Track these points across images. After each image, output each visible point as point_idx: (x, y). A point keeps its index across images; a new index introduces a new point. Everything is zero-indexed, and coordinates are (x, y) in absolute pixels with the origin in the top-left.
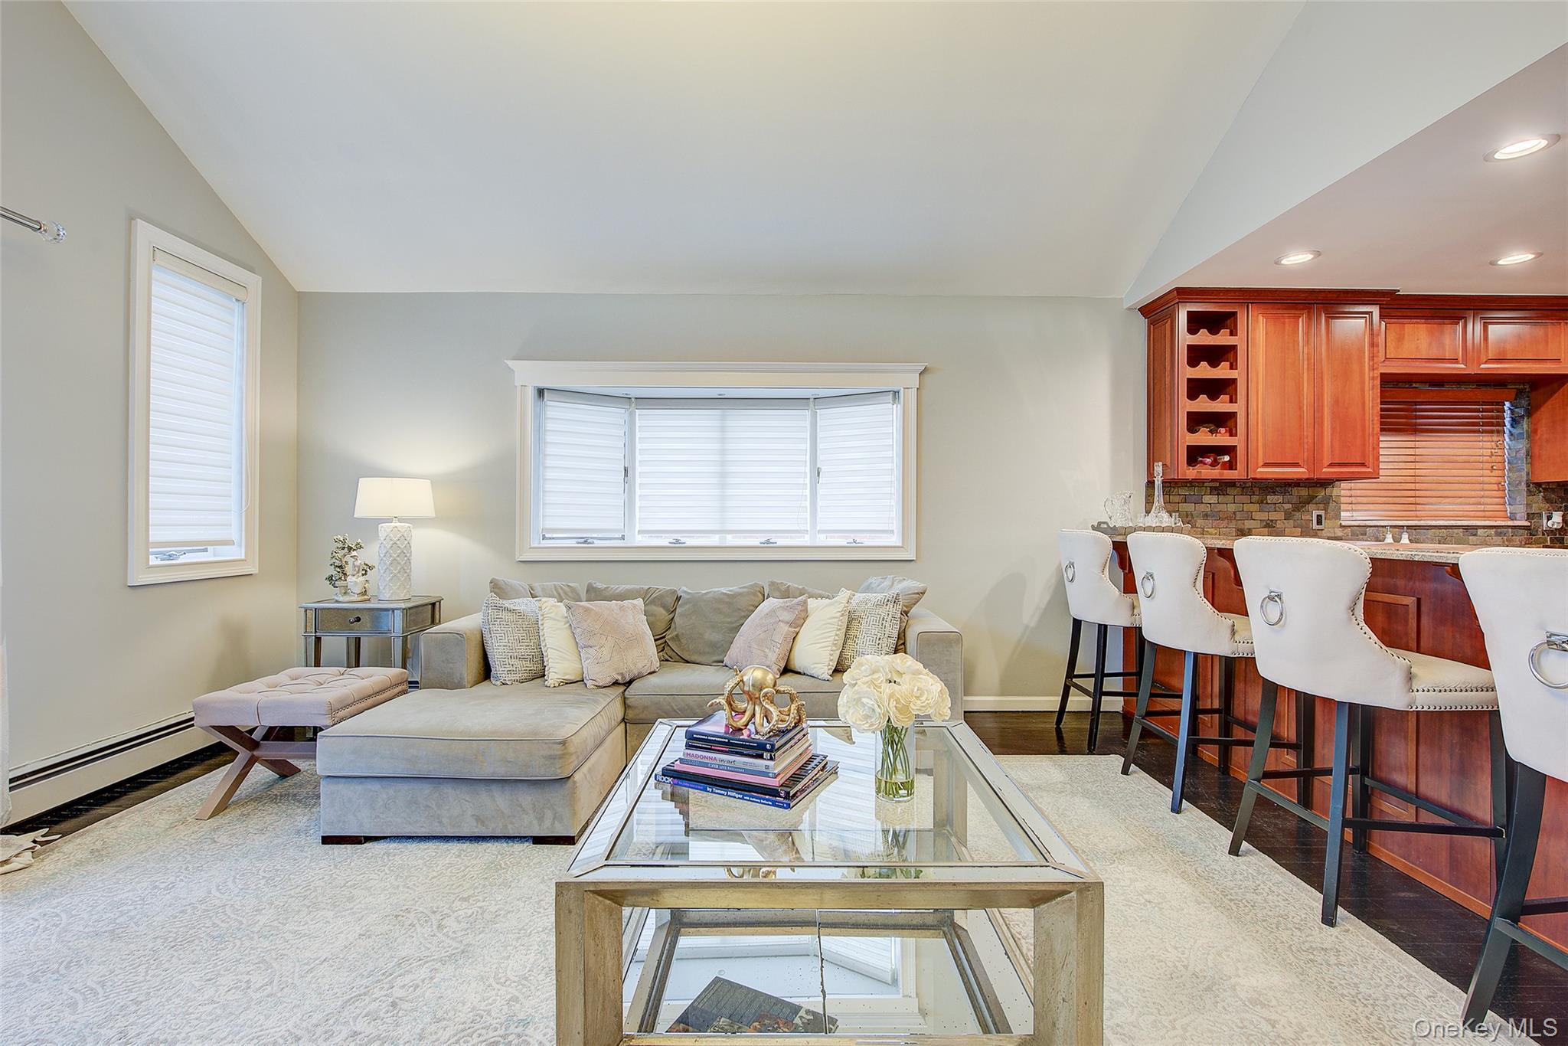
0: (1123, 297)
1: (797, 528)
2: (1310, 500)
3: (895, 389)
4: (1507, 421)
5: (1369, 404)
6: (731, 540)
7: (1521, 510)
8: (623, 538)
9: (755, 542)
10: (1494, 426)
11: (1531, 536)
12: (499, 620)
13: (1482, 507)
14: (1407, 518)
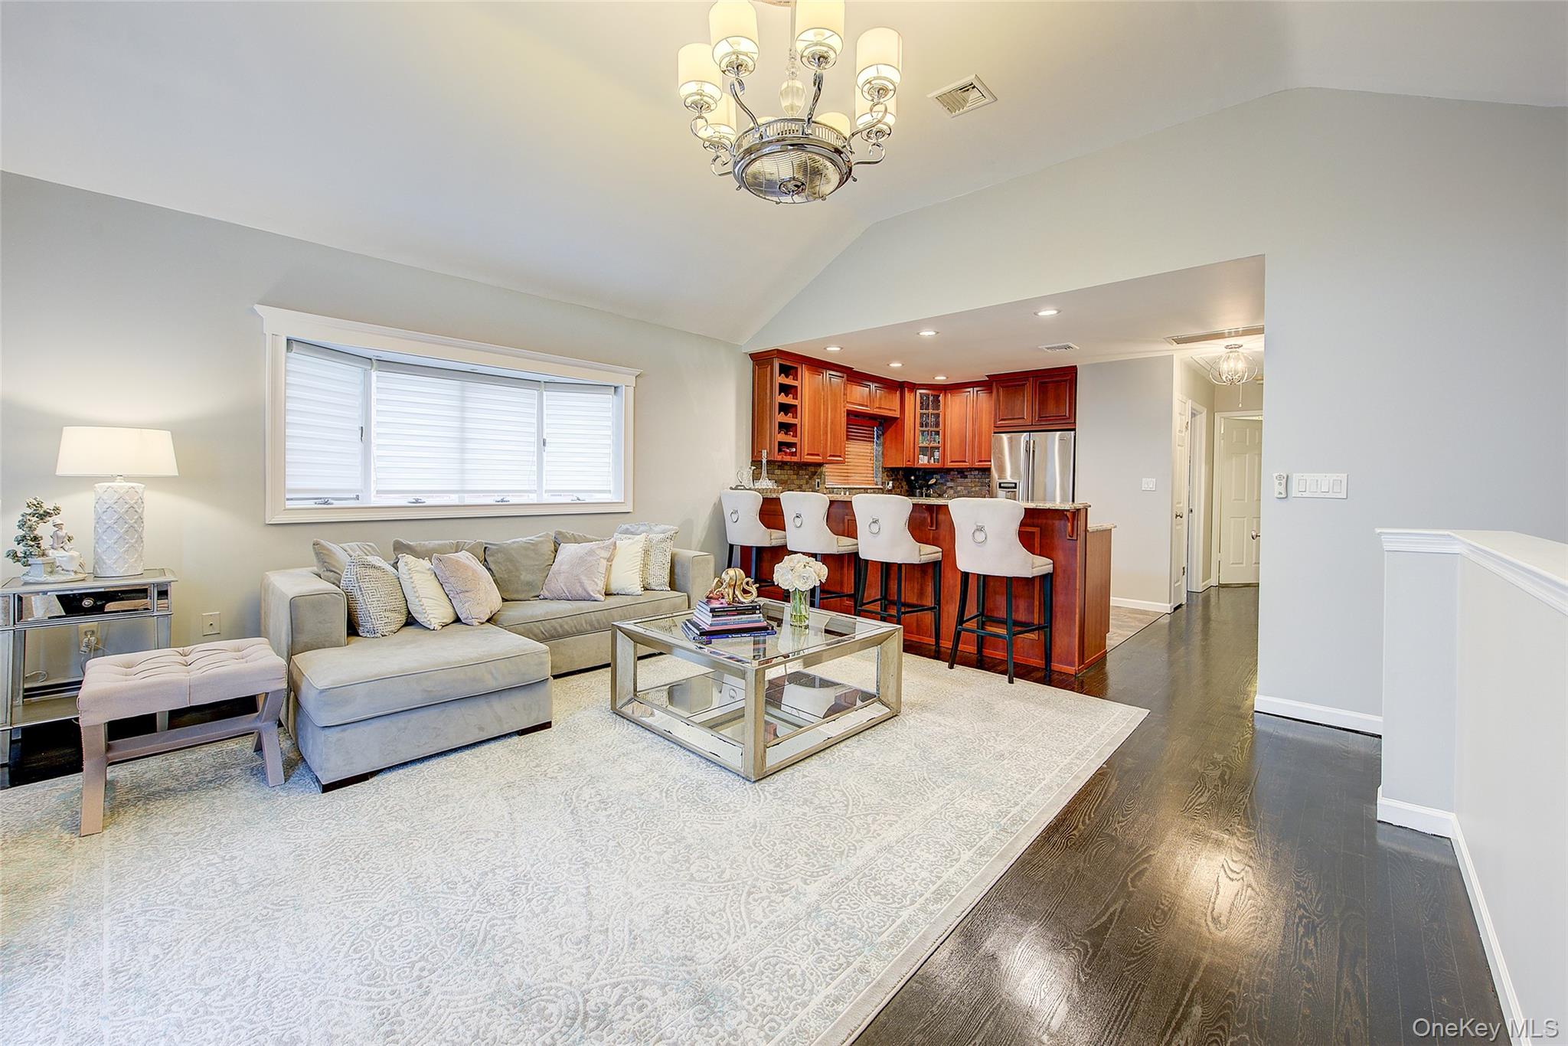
0: (742, 344)
1: (529, 489)
2: (814, 473)
3: (616, 385)
4: (875, 436)
5: (843, 425)
6: (469, 500)
7: (879, 480)
8: (357, 498)
9: (490, 500)
10: (870, 439)
11: (882, 491)
12: (367, 577)
13: (867, 479)
14: (845, 483)
